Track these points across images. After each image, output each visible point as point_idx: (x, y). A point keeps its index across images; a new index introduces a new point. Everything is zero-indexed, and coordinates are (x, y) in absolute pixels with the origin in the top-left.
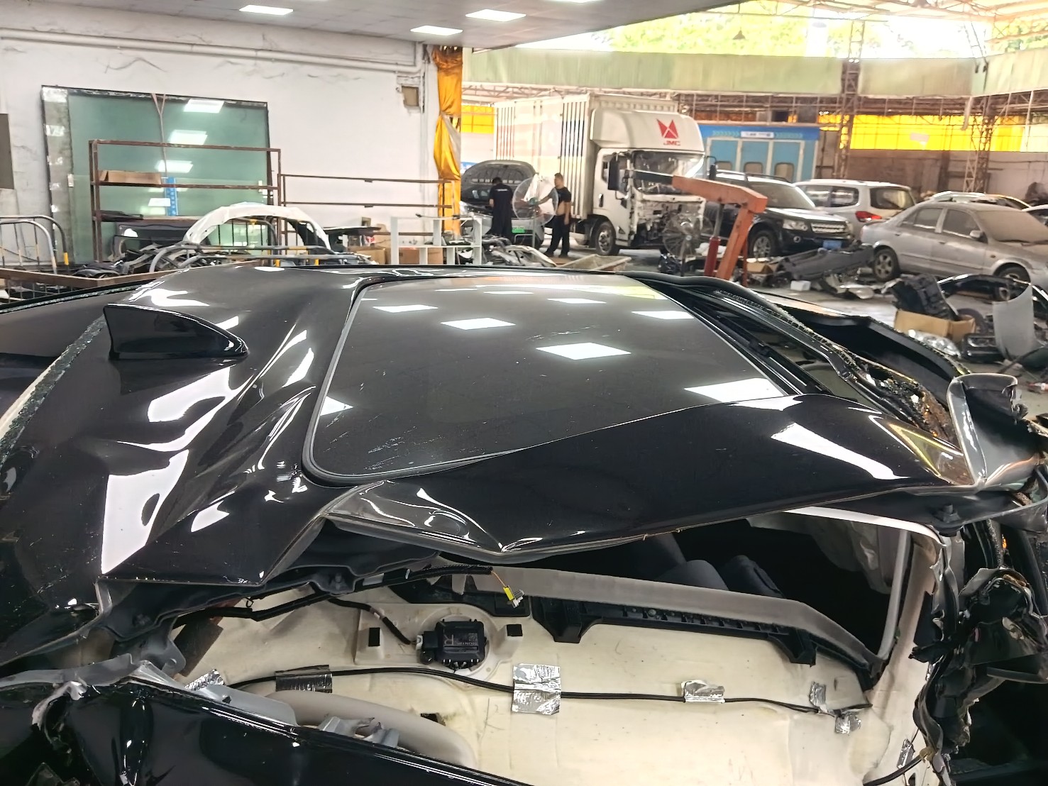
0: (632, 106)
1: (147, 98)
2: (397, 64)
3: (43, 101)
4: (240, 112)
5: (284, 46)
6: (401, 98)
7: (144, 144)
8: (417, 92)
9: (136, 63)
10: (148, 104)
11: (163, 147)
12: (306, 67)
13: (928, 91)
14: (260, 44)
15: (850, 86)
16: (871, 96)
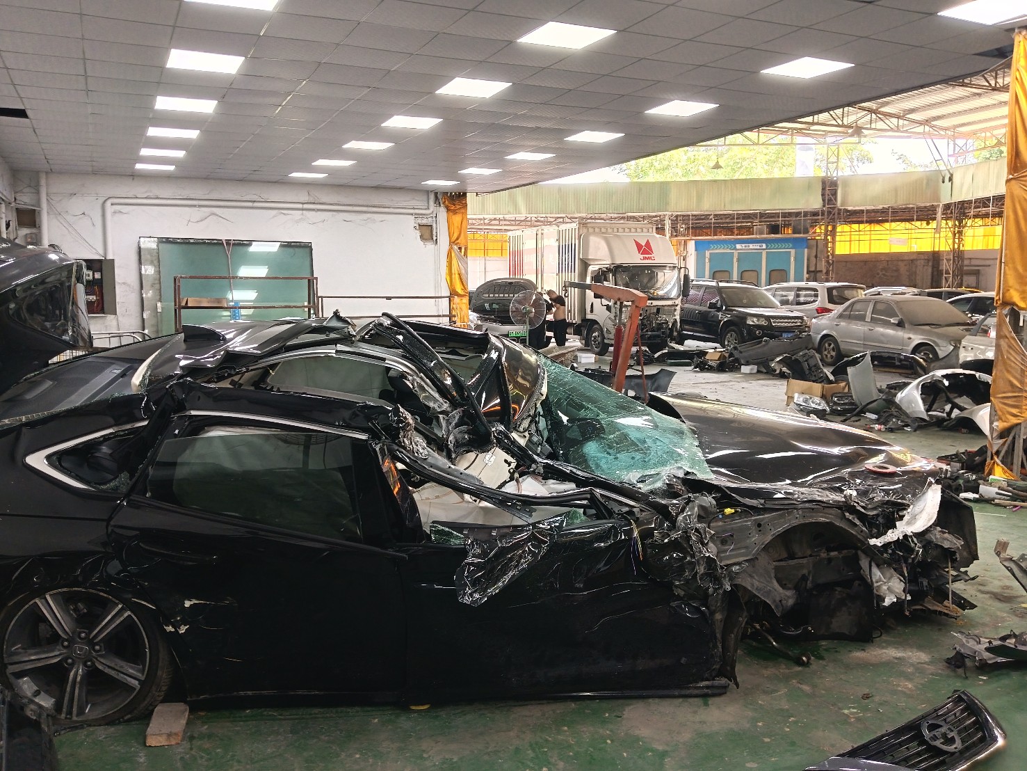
0: (616, 230)
1: (219, 243)
2: (414, 209)
3: (140, 248)
4: (291, 250)
5: (323, 200)
6: (418, 234)
7: (215, 278)
8: (432, 228)
9: (211, 217)
10: (221, 247)
11: (232, 280)
12: (341, 214)
13: (901, 202)
14: (305, 198)
15: (830, 200)
16: (850, 208)
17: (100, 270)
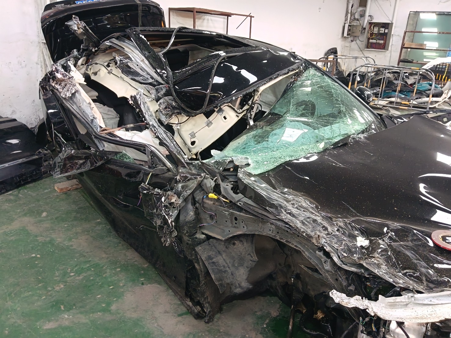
17: (388, 28)
